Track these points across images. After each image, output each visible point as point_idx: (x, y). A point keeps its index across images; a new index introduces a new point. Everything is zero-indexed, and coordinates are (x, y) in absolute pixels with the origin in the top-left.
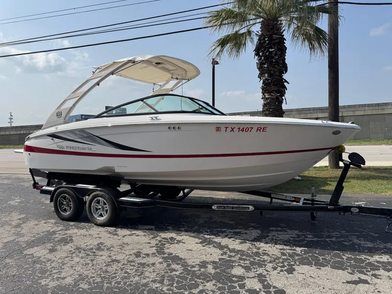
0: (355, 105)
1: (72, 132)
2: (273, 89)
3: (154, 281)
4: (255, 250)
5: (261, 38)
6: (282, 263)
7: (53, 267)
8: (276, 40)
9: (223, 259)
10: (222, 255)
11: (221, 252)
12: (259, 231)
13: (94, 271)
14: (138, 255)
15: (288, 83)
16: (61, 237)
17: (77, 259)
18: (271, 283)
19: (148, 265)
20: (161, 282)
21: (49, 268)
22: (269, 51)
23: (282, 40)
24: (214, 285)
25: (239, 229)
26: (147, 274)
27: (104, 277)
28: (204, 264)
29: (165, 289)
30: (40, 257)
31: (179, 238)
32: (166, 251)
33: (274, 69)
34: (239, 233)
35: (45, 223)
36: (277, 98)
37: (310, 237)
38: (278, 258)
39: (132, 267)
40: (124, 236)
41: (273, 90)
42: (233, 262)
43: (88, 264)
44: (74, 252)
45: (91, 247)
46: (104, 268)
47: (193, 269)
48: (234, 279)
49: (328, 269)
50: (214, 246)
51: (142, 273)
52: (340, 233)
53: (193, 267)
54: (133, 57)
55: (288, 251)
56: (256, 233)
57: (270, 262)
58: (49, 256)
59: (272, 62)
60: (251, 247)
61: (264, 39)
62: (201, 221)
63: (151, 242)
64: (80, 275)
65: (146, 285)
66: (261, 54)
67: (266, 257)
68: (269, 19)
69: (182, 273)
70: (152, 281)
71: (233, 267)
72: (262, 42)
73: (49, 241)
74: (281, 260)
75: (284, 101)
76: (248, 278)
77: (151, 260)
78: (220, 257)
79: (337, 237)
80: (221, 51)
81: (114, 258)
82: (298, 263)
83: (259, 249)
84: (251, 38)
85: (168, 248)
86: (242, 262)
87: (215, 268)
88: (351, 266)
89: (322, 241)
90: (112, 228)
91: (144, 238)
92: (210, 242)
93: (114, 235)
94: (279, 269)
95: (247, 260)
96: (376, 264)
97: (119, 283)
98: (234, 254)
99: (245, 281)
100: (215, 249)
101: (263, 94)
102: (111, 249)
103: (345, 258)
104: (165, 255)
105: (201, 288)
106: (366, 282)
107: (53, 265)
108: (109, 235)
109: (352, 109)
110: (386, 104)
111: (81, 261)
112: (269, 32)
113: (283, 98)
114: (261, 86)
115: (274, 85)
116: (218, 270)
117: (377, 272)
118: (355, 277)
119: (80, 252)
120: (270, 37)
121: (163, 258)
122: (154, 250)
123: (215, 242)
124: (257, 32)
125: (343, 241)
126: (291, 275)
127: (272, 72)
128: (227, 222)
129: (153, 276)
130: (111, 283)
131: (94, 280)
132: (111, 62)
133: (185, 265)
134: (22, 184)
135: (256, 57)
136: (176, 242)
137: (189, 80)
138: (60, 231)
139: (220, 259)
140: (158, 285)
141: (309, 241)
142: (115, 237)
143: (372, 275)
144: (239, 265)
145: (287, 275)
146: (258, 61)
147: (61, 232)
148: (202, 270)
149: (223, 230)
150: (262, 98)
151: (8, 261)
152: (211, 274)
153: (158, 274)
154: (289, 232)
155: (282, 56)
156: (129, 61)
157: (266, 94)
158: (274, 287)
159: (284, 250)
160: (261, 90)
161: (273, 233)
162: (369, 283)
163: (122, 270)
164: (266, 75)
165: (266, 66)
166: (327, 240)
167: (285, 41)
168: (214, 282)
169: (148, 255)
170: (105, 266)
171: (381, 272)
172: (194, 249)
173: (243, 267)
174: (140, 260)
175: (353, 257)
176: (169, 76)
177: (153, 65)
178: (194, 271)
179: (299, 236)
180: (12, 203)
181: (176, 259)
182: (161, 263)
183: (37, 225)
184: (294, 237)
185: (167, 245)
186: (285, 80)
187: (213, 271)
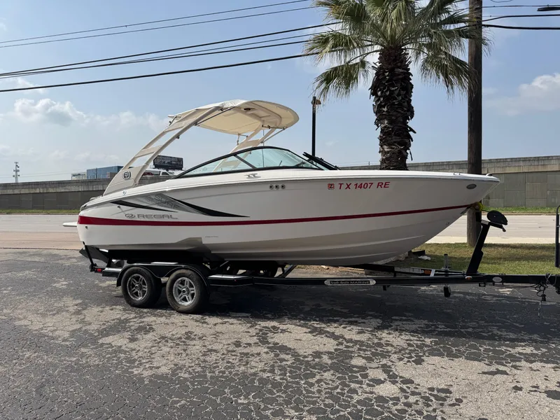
0: (506, 159)
1: (147, 196)
2: (394, 140)
3: (264, 371)
4: (376, 341)
5: (380, 72)
6: (409, 353)
7: (140, 357)
8: (399, 75)
9: (340, 349)
10: (337, 345)
11: (336, 342)
12: (379, 320)
13: (190, 361)
14: (238, 344)
15: (415, 132)
16: (138, 325)
17: (166, 349)
18: (397, 373)
19: (253, 355)
20: (272, 371)
21: (136, 357)
22: (390, 91)
23: (407, 75)
24: (333, 375)
25: (355, 317)
26: (253, 364)
27: (204, 366)
28: (318, 354)
29: (278, 378)
30: (121, 346)
31: (282, 327)
32: (270, 340)
33: (395, 113)
34: (356, 322)
35: (112, 309)
36: (400, 152)
37: (441, 327)
38: (404, 349)
39: (234, 357)
40: (215, 325)
41: (395, 142)
42: (352, 352)
43: (182, 353)
44: (160, 342)
45: (179, 336)
46: (202, 358)
47: (306, 359)
48: (354, 369)
49: (462, 360)
50: (326, 336)
51: (247, 363)
52: (478, 323)
53: (305, 357)
54: (221, 103)
55: (415, 342)
56: (376, 322)
57: (395, 353)
58: (132, 345)
59: (394, 104)
60: (371, 337)
61: (384, 74)
62: (307, 309)
63: (250, 330)
64: (176, 365)
65: (255, 374)
66: (379, 93)
67: (389, 348)
68: (391, 47)
69: (293, 363)
70: (261, 371)
71: (351, 358)
72: (381, 77)
73: (125, 329)
74: (407, 351)
75: (409, 155)
76: (370, 368)
77: (255, 350)
78: (336, 347)
79: (474, 328)
80: (327, 88)
81: (210, 347)
82: (427, 354)
83: (380, 339)
84: (365, 71)
85: (272, 338)
86: (362, 352)
87: (331, 358)
88: (489, 357)
89: (456, 332)
90: (198, 316)
91: (240, 326)
92: (321, 332)
93: (203, 323)
94: (406, 359)
95: (367, 350)
96: (517, 355)
97: (224, 372)
98: (351, 345)
99: (367, 372)
100: (329, 339)
101: (381, 146)
102: (204, 338)
103: (482, 349)
104: (270, 345)
105: (318, 377)
106: (504, 373)
107: (140, 354)
108: (197, 324)
109: (502, 164)
110: (548, 158)
111: (172, 350)
112: (390, 64)
113: (408, 151)
114: (378, 136)
115: (395, 135)
116: (335, 361)
117: (518, 364)
118: (493, 368)
119: (167, 341)
120: (392, 71)
121: (268, 348)
122: (255, 339)
123: (328, 332)
124: (375, 64)
125: (481, 332)
126: (419, 366)
127: (393, 118)
128: (339, 309)
129: (261, 365)
130: (214, 372)
131: (193, 370)
132: (194, 110)
133: (296, 355)
134: (60, 262)
135: (373, 97)
136: (280, 331)
137: (284, 129)
138: (133, 318)
139: (336, 350)
140: (269, 375)
141: (441, 331)
142: (205, 325)
143: (512, 366)
144: (359, 356)
145: (415, 366)
146: (374, 103)
147: (135, 320)
148: (317, 360)
149: (335, 319)
150: (380, 152)
151: (83, 350)
152: (327, 364)
153: (265, 364)
154: (416, 321)
155: (406, 97)
156: (217, 108)
157: (385, 147)
158: (401, 377)
159: (411, 340)
160: (378, 141)
161: (397, 323)
162: (508, 374)
163: (223, 360)
164: (386, 122)
165: (385, 109)
166: (462, 330)
167: (411, 77)
168: (332, 372)
169: (249, 345)
170: (202, 356)
171: (523, 363)
172: (303, 339)
173: (363, 358)
174: (240, 350)
175: (492, 348)
176: (259, 123)
177: (242, 112)
178: (308, 361)
179: (428, 326)
180: (57, 285)
181: (284, 349)
182: (267, 353)
183: (102, 312)
184: (421, 327)
185: (270, 335)
186: (410, 128)
187: (329, 362)
